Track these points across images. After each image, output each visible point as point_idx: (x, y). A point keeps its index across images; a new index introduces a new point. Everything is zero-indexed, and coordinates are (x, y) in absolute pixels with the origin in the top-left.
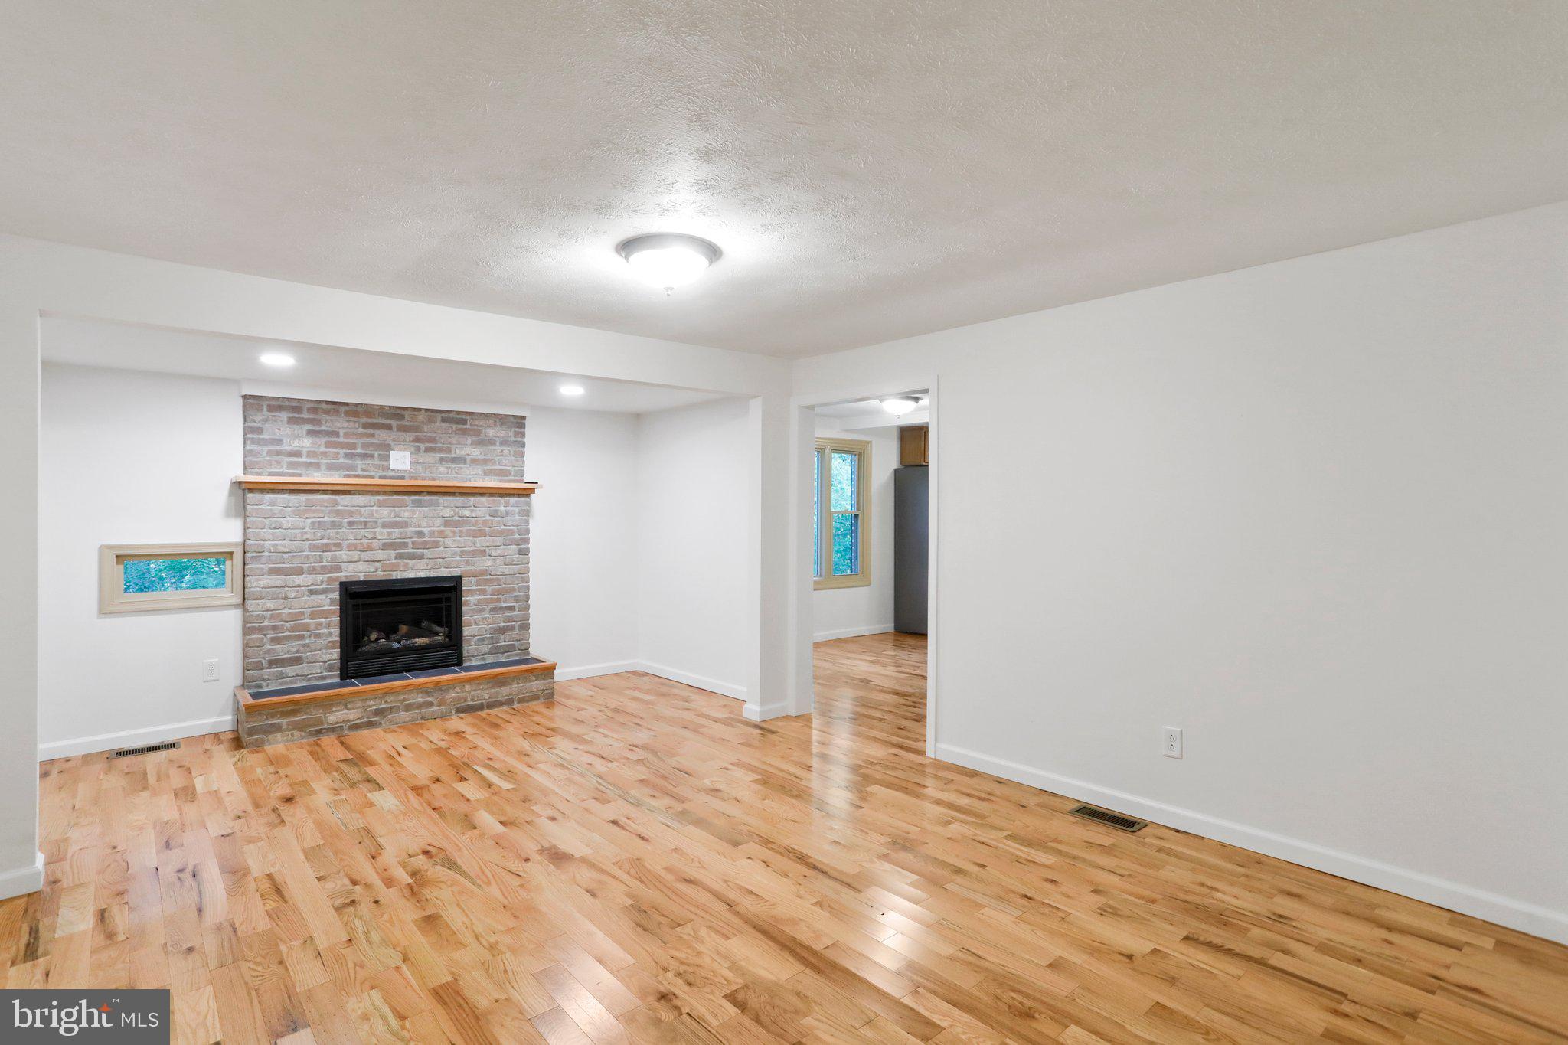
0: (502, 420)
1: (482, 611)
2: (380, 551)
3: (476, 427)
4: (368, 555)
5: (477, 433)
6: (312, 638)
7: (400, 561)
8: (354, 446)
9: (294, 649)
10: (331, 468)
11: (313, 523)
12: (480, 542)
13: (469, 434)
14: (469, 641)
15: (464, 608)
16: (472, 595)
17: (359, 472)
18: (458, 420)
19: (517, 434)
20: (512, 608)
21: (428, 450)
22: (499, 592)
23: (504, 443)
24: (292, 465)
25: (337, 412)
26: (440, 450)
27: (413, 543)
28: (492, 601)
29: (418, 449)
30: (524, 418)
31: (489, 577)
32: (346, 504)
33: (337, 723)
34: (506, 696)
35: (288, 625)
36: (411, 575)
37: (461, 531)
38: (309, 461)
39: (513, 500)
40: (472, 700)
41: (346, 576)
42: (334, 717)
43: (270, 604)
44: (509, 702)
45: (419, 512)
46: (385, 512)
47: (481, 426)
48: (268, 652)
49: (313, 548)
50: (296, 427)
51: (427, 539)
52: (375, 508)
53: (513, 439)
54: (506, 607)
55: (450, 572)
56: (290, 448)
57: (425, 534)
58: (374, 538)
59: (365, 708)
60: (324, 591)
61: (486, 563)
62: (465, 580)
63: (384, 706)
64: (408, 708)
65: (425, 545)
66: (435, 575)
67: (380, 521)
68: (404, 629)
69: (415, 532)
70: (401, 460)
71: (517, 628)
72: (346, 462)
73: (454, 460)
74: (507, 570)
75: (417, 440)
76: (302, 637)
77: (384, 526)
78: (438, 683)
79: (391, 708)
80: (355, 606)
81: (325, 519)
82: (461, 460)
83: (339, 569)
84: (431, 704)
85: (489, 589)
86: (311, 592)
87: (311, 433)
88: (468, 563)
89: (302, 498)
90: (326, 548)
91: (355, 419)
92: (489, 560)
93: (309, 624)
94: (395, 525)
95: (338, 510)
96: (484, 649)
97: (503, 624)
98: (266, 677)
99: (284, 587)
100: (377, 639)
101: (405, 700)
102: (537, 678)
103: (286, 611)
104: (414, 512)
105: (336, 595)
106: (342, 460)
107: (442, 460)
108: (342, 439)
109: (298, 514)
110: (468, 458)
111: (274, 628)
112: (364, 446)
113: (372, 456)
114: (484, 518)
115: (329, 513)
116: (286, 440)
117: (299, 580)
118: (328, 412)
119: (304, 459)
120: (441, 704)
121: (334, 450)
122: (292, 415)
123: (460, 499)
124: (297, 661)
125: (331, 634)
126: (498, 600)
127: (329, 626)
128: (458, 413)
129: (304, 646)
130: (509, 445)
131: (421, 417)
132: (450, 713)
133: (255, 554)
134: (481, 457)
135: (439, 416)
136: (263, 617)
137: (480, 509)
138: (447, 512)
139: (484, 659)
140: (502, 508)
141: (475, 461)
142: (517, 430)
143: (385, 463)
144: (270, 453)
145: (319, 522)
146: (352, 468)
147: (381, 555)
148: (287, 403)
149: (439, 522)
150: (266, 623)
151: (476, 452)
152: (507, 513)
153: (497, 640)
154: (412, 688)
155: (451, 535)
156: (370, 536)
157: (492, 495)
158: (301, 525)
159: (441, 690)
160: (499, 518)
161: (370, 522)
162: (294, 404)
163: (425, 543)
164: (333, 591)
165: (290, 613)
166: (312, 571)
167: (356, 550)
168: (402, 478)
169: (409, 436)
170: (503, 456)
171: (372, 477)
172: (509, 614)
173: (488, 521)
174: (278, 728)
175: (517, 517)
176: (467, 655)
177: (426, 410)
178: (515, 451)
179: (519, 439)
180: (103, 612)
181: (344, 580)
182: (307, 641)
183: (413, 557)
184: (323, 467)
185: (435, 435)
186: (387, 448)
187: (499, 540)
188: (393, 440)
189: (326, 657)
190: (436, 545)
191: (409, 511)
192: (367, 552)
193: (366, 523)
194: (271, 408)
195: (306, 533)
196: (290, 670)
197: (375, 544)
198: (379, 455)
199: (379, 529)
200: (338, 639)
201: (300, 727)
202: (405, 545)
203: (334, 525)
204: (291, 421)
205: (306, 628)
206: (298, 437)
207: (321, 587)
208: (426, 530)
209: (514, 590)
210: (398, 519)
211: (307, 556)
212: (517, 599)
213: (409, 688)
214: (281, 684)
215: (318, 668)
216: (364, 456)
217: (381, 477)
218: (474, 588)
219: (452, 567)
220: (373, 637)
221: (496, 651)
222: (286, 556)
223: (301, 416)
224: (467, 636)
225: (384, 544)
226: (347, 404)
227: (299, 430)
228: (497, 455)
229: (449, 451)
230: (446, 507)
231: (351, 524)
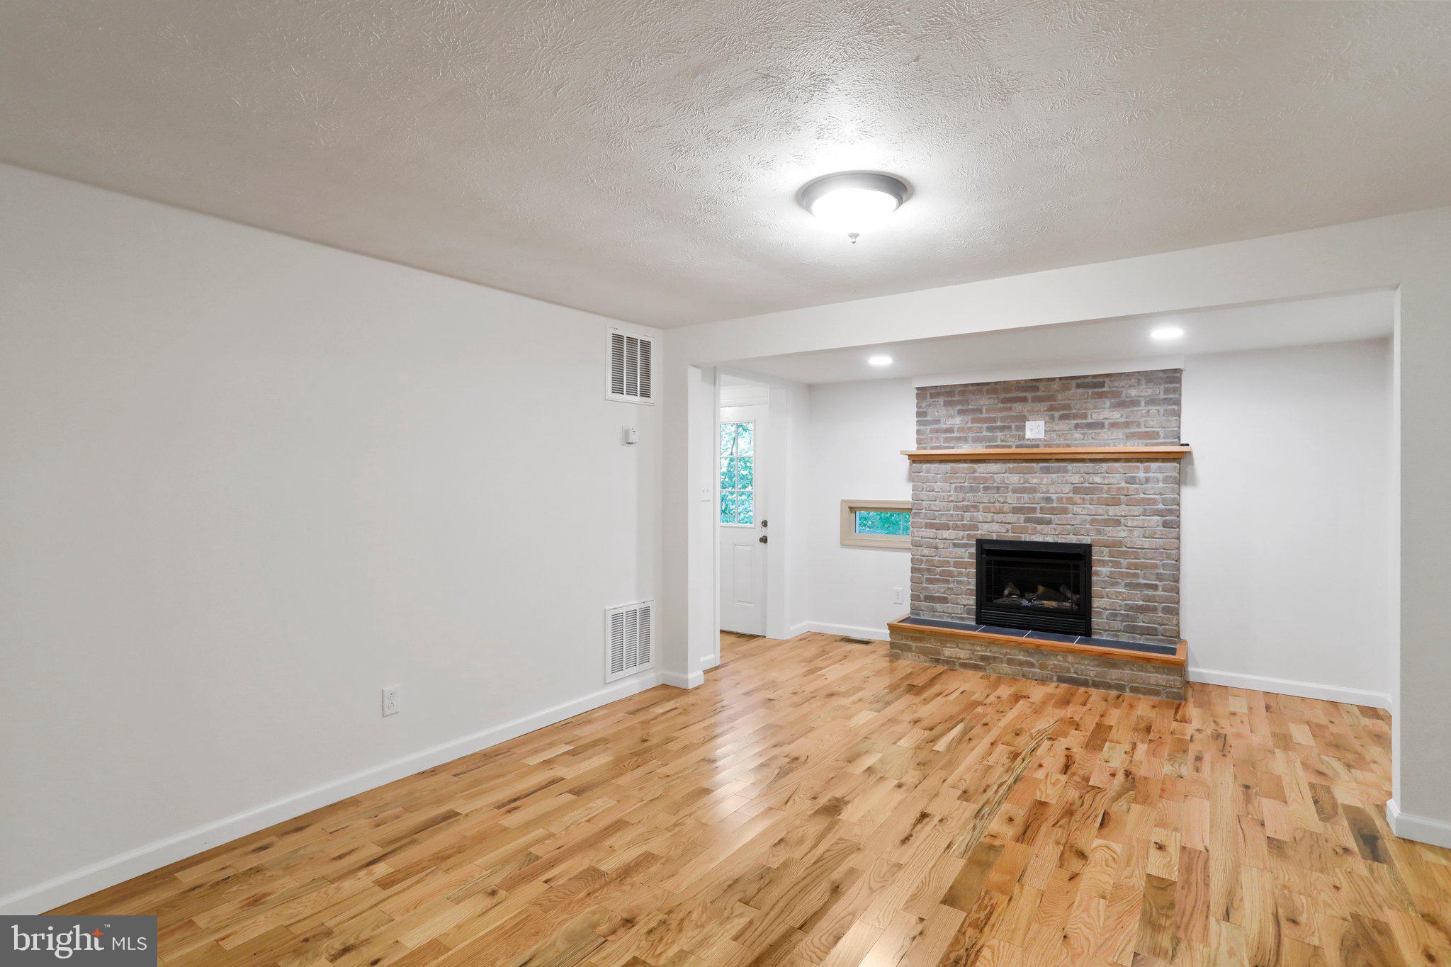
0: (1148, 377)
1: (1115, 584)
2: (1010, 514)
3: (1114, 389)
4: (999, 517)
5: (1116, 394)
6: (955, 584)
7: (1028, 524)
8: (994, 420)
9: (942, 590)
10: (977, 440)
11: (956, 488)
12: (1113, 511)
13: (1106, 397)
14: (1099, 614)
15: (1094, 578)
16: (1104, 566)
17: (999, 443)
18: (1095, 385)
19: (1167, 391)
20: (1155, 587)
21: (1062, 418)
22: (1136, 567)
23: (1151, 401)
24: (947, 440)
25: (980, 391)
26: (1075, 417)
27: (1041, 508)
28: (1128, 575)
29: (1052, 418)
30: (1178, 371)
31: (1125, 549)
32: (981, 471)
33: (950, 657)
34: (1116, 679)
35: (938, 570)
36: (1039, 539)
37: (1091, 499)
38: (958, 435)
39: (1154, 465)
40: (1076, 673)
41: (981, 535)
42: (948, 652)
43: (926, 551)
44: (1120, 688)
45: (1047, 478)
46: (1014, 479)
47: (1122, 387)
48: (923, 588)
49: (956, 508)
50: (950, 409)
51: (1055, 505)
52: (1007, 475)
53: (1162, 396)
54: (1145, 584)
55: (1079, 540)
56: (944, 426)
57: (1053, 500)
58: (1005, 502)
59: (973, 651)
60: (964, 546)
61: (1120, 533)
62: (1095, 550)
63: (989, 654)
64: (1010, 662)
65: (1053, 511)
66: (1064, 541)
67: (1010, 487)
68: (1041, 589)
69: (1043, 498)
70: (1035, 430)
71: (1160, 609)
72: (989, 434)
73: (1090, 426)
74: (1147, 543)
75: (1052, 409)
76: (948, 582)
77: (1014, 491)
78: (1039, 646)
79: (995, 658)
80: (989, 562)
81: (966, 484)
82: (1099, 425)
83: (976, 528)
84: (1032, 665)
85: (1124, 562)
86: (955, 545)
87: (961, 412)
88: (1099, 532)
89: (949, 466)
90: (966, 509)
91: (995, 396)
92: (1124, 530)
93: (953, 572)
94: (1024, 490)
95: (975, 477)
96: (1117, 625)
97: (1141, 603)
98: (923, 608)
99: (935, 539)
100: (1010, 594)
101: (1007, 654)
102: (1157, 670)
103: (936, 558)
104: (1042, 479)
105: (973, 550)
106: (985, 433)
107: (1077, 426)
108: (984, 415)
109: (946, 480)
110: (1107, 422)
111: (929, 571)
112: (1003, 419)
113: (1010, 428)
114: (1119, 486)
115: (969, 479)
116: (943, 420)
117: (946, 534)
118: (973, 393)
119: (956, 435)
120: (1043, 667)
121: (979, 425)
122: (946, 399)
123: (1091, 465)
124: (944, 600)
125: (969, 583)
126: (1136, 575)
127: (968, 575)
128: (1094, 376)
129: (949, 588)
130: (1159, 404)
131: (1055, 386)
132: (1051, 680)
133: (917, 511)
134: (1123, 420)
135: (1074, 383)
136: (922, 561)
137: (1116, 476)
138: (1076, 479)
139: (1117, 636)
140: (1141, 475)
141: (1114, 425)
142: (1167, 386)
143: (1021, 433)
144: (932, 431)
145: (961, 487)
146: (993, 439)
147: (1011, 518)
148: (943, 390)
149: (1068, 488)
150: (923, 566)
151: (1116, 415)
152: (1147, 480)
153: (1134, 619)
154: (1013, 644)
155: (1079, 501)
156: (1002, 500)
157: (1128, 460)
158: (948, 489)
159: (1041, 653)
160: (1138, 486)
161: (1002, 487)
162: (949, 390)
163: (1053, 509)
164: (971, 546)
165: (939, 561)
166: (956, 528)
167: (990, 512)
168: (1037, 446)
169: (1043, 406)
170: (1152, 418)
171: (1010, 447)
172: (1150, 592)
173: (1123, 488)
174: (909, 649)
175: (1161, 485)
176: (1096, 627)
177: (1061, 379)
178: (1166, 411)
179: (1171, 396)
180: (843, 545)
181: (979, 537)
182: (951, 586)
183: (1041, 522)
184: (970, 440)
185: (1070, 402)
186: (1023, 419)
187: (1137, 510)
188: (1028, 411)
189: (967, 602)
190: (1065, 511)
191: (1038, 478)
192: (1000, 515)
193: (998, 488)
194: (932, 396)
195: (951, 496)
196: (938, 606)
197: (1006, 507)
198: (1016, 426)
199: (1010, 494)
200: (974, 588)
201: (924, 652)
202: (1034, 509)
203: (972, 489)
204: (946, 404)
205: (951, 574)
206: (951, 416)
207: (961, 542)
208: (1054, 497)
209: (1156, 566)
210: (1026, 485)
211: (952, 515)
212: (1159, 577)
213: (1012, 644)
214: (933, 616)
215: (959, 610)
216: (1002, 428)
217: (1017, 447)
218: (1107, 558)
219: (1081, 535)
220: (1006, 592)
221: (1132, 630)
222: (936, 513)
223: (953, 399)
224: (1097, 608)
225: (1013, 508)
226: (988, 384)
227: (951, 411)
228: (1142, 417)
229: (1085, 416)
230: (1075, 475)
231: (986, 489)
